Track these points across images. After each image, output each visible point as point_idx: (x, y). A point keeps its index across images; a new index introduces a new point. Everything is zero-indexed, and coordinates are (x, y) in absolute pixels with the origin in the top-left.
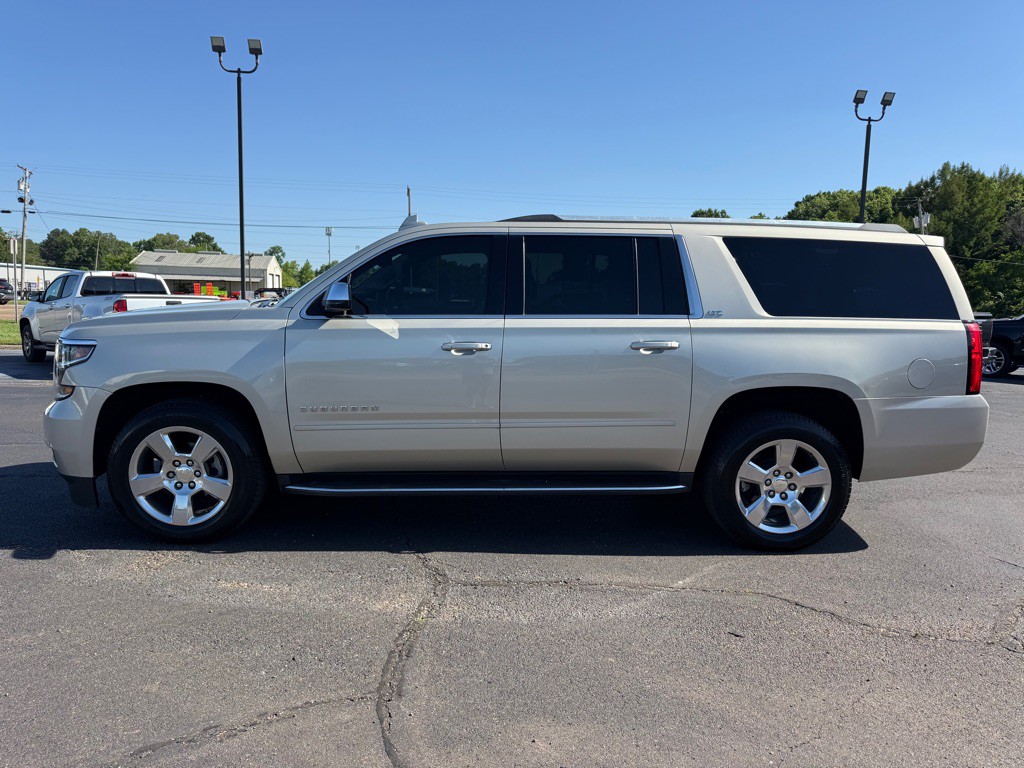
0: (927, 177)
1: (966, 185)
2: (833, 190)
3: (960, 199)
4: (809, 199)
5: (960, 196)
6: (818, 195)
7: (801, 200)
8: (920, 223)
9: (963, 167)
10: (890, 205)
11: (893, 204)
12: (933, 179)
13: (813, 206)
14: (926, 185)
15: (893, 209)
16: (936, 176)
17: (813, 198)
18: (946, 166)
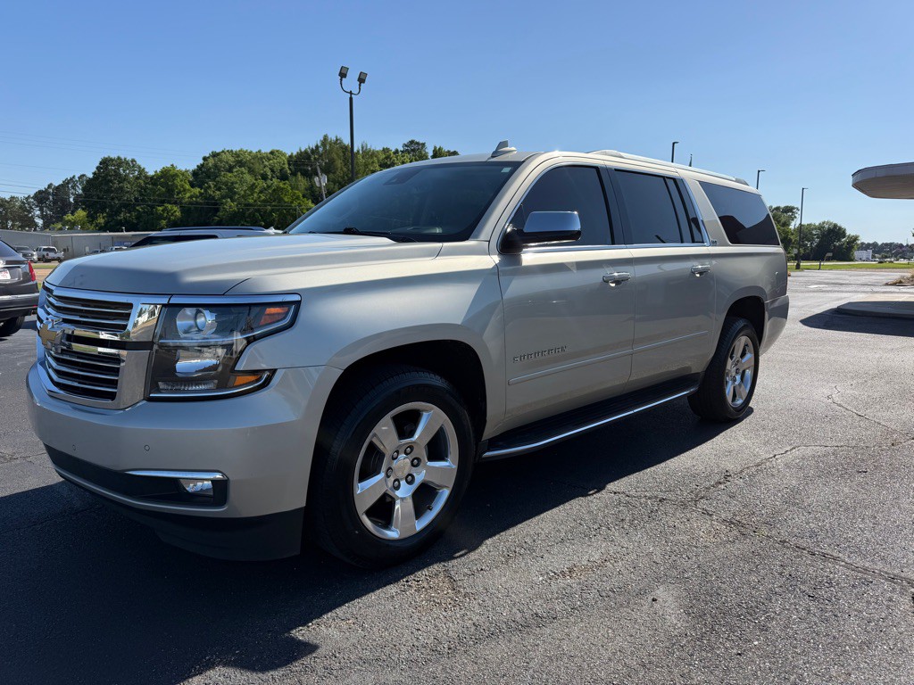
0: (313, 146)
1: (341, 154)
2: (236, 148)
3: (339, 165)
4: (215, 155)
5: (339, 163)
6: (223, 152)
7: (208, 155)
8: (320, 181)
9: (337, 140)
10: (286, 166)
11: (289, 164)
12: (317, 147)
13: (221, 161)
14: (312, 151)
15: (290, 169)
16: (319, 145)
17: (218, 154)
18: (325, 138)
